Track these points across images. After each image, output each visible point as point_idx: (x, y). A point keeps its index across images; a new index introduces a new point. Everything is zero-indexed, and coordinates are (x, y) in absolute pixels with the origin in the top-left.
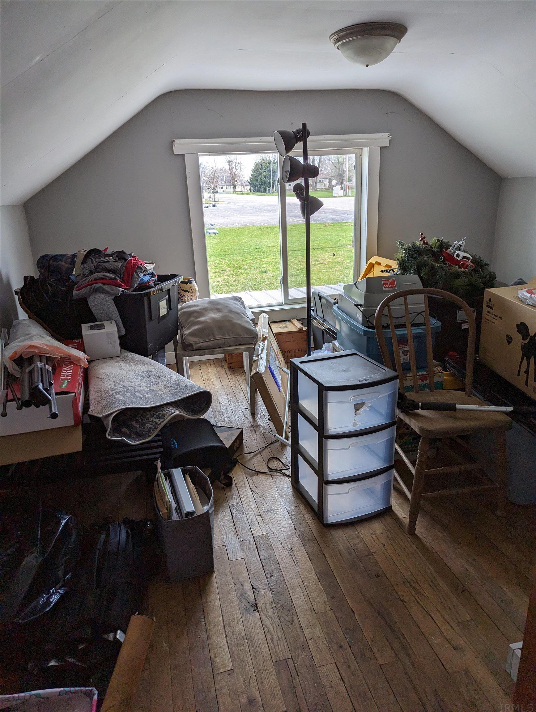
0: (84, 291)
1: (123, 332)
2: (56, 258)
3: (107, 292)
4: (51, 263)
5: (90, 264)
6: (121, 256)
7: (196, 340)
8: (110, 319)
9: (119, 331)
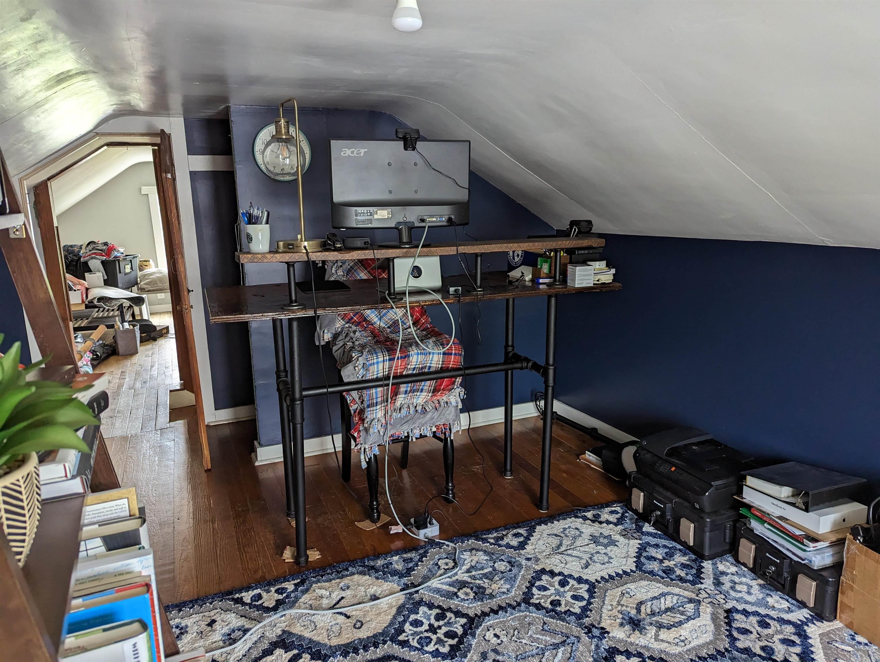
0: (86, 258)
1: (106, 278)
2: (71, 246)
3: (98, 259)
4: (69, 248)
5: (90, 247)
6: (106, 244)
7: (147, 286)
8: (99, 271)
9: (103, 276)
